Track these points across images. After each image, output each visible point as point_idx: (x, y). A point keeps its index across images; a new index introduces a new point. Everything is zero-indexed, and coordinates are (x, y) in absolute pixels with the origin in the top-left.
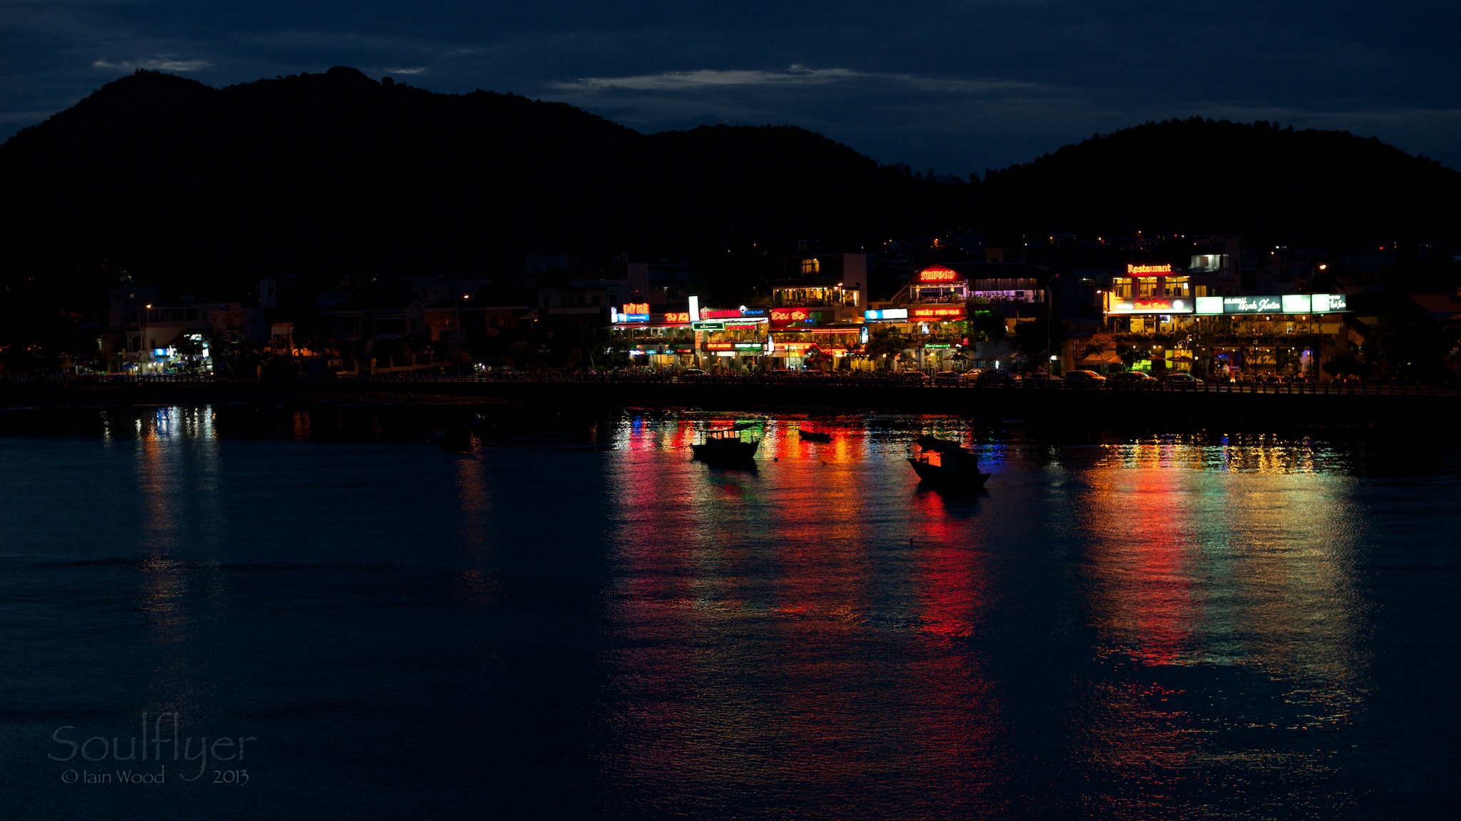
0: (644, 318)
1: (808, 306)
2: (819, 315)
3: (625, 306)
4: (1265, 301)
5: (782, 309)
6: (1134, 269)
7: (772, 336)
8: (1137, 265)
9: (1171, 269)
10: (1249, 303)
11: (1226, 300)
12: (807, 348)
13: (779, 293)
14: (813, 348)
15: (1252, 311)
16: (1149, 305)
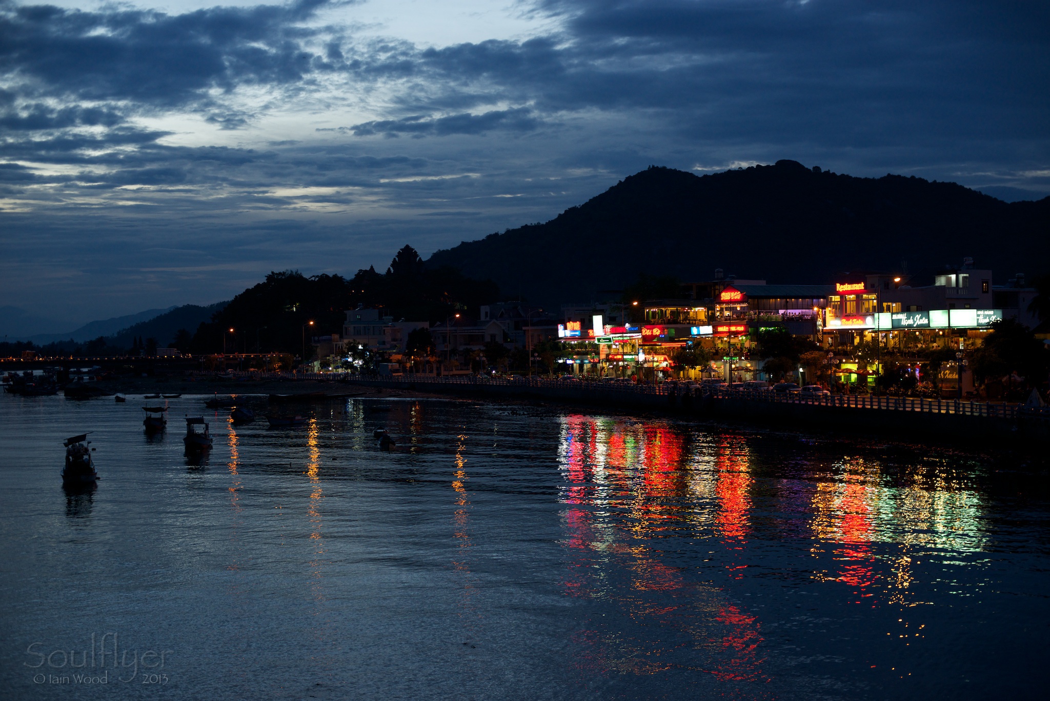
0: (577, 333)
1: (665, 324)
2: (673, 331)
3: (568, 324)
4: (918, 316)
5: (649, 326)
6: (840, 288)
7: (642, 348)
8: (842, 283)
9: (864, 286)
10: (908, 318)
11: (893, 316)
12: (662, 359)
13: (648, 313)
14: (665, 360)
15: (910, 326)
16: (850, 322)
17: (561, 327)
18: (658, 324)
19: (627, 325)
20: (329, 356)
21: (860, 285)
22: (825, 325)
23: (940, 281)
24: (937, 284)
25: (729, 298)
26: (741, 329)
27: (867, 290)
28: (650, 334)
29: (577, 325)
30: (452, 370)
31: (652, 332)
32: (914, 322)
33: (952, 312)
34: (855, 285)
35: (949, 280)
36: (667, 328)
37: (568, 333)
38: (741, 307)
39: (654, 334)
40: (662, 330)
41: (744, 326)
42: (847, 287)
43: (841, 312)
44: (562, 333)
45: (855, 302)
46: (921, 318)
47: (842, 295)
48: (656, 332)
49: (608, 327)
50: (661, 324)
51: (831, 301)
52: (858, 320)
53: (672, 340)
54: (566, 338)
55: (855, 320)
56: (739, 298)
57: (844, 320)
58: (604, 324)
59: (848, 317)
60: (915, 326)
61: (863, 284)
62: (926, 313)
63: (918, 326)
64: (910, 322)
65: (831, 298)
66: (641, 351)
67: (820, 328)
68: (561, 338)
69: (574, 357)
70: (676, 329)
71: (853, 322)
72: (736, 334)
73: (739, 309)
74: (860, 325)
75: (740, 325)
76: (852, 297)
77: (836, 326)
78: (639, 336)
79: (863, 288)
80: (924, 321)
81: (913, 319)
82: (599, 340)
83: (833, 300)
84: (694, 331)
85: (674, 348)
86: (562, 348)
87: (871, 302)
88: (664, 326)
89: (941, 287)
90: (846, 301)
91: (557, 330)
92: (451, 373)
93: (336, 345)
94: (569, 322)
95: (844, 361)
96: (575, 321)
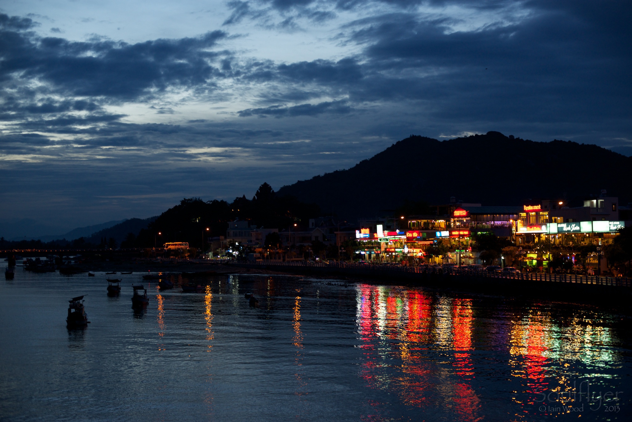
0: (367, 236)
1: (420, 230)
2: (425, 234)
3: (362, 230)
4: (573, 225)
5: (410, 231)
6: (526, 208)
7: (406, 245)
8: (527, 205)
9: (541, 207)
10: (568, 226)
11: (558, 225)
12: (419, 251)
13: (410, 223)
14: (420, 252)
15: (568, 231)
16: (532, 229)
17: (357, 232)
18: (416, 230)
19: (398, 231)
20: (218, 249)
21: (538, 206)
22: (517, 231)
23: (587, 204)
24: (585, 206)
25: (459, 215)
26: (466, 233)
27: (543, 209)
28: (411, 236)
29: (367, 231)
30: (292, 258)
31: (413, 235)
32: (571, 229)
33: (594, 222)
34: (535, 206)
35: (592, 203)
36: (422, 233)
37: (362, 236)
38: (466, 220)
39: (414, 236)
40: (419, 234)
41: (469, 231)
42: (530, 208)
43: (527, 223)
44: (358, 235)
45: (535, 217)
46: (575, 226)
47: (528, 212)
48: (415, 235)
49: (386, 232)
50: (418, 230)
51: (521, 216)
52: (537, 227)
53: (424, 240)
54: (361, 239)
55: (535, 228)
56: (465, 214)
57: (529, 228)
58: (384, 230)
59: (531, 226)
60: (572, 231)
61: (540, 206)
62: (578, 223)
63: (573, 231)
64: (569, 229)
65: (521, 214)
66: (406, 246)
67: (514, 232)
68: (358, 239)
69: (366, 250)
70: (427, 233)
71: (534, 229)
72: (463, 236)
73: (465, 221)
74: (538, 230)
75: (466, 231)
76: (534, 213)
77: (524, 231)
78: (404, 237)
79: (540, 208)
80: (577, 228)
81: (571, 227)
82: (380, 240)
83: (522, 215)
84: (438, 234)
85: (426, 244)
86: (359, 245)
87: (545, 216)
88: (420, 231)
89: (587, 208)
90: (530, 216)
91: (355, 233)
92: (292, 259)
93: (222, 242)
94: (362, 228)
95: (529, 252)
96: (366, 228)
